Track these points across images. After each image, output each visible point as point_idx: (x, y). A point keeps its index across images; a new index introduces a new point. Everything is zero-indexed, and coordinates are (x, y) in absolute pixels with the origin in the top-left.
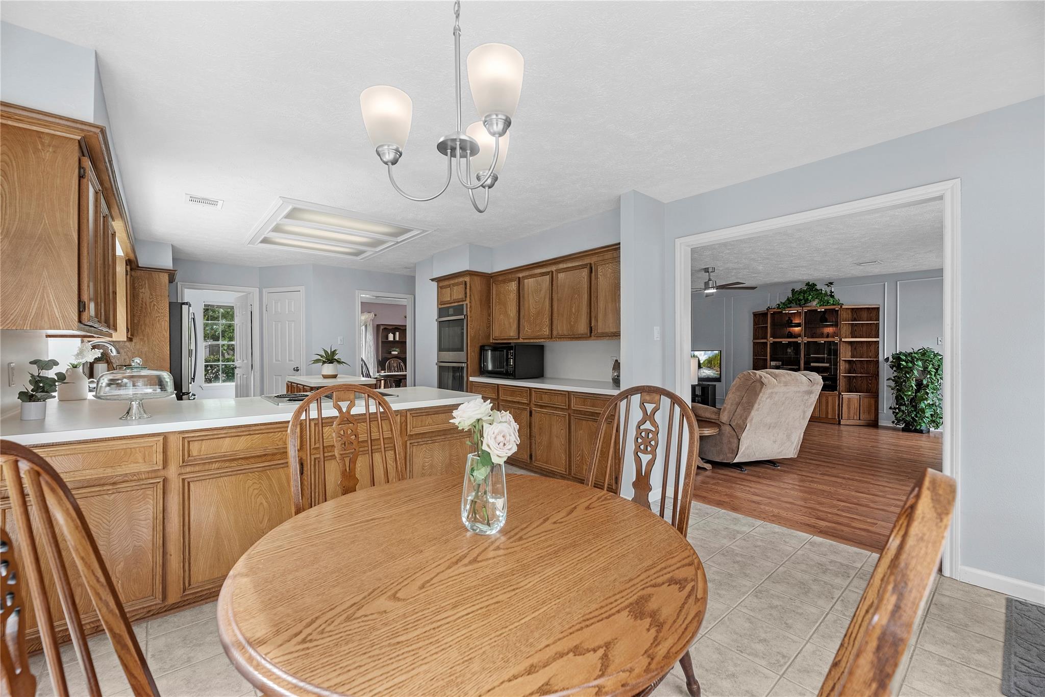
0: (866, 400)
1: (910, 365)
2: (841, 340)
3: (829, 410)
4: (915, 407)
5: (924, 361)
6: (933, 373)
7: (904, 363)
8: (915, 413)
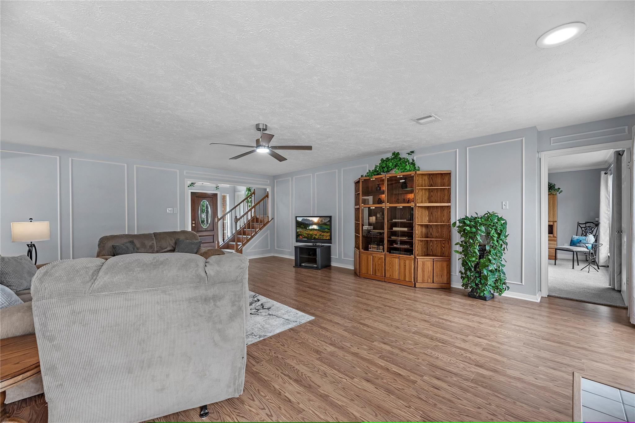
0: (439, 264)
1: (474, 230)
2: (415, 205)
3: (407, 273)
4: (480, 273)
5: (487, 226)
6: (495, 239)
7: (468, 228)
8: (478, 279)
